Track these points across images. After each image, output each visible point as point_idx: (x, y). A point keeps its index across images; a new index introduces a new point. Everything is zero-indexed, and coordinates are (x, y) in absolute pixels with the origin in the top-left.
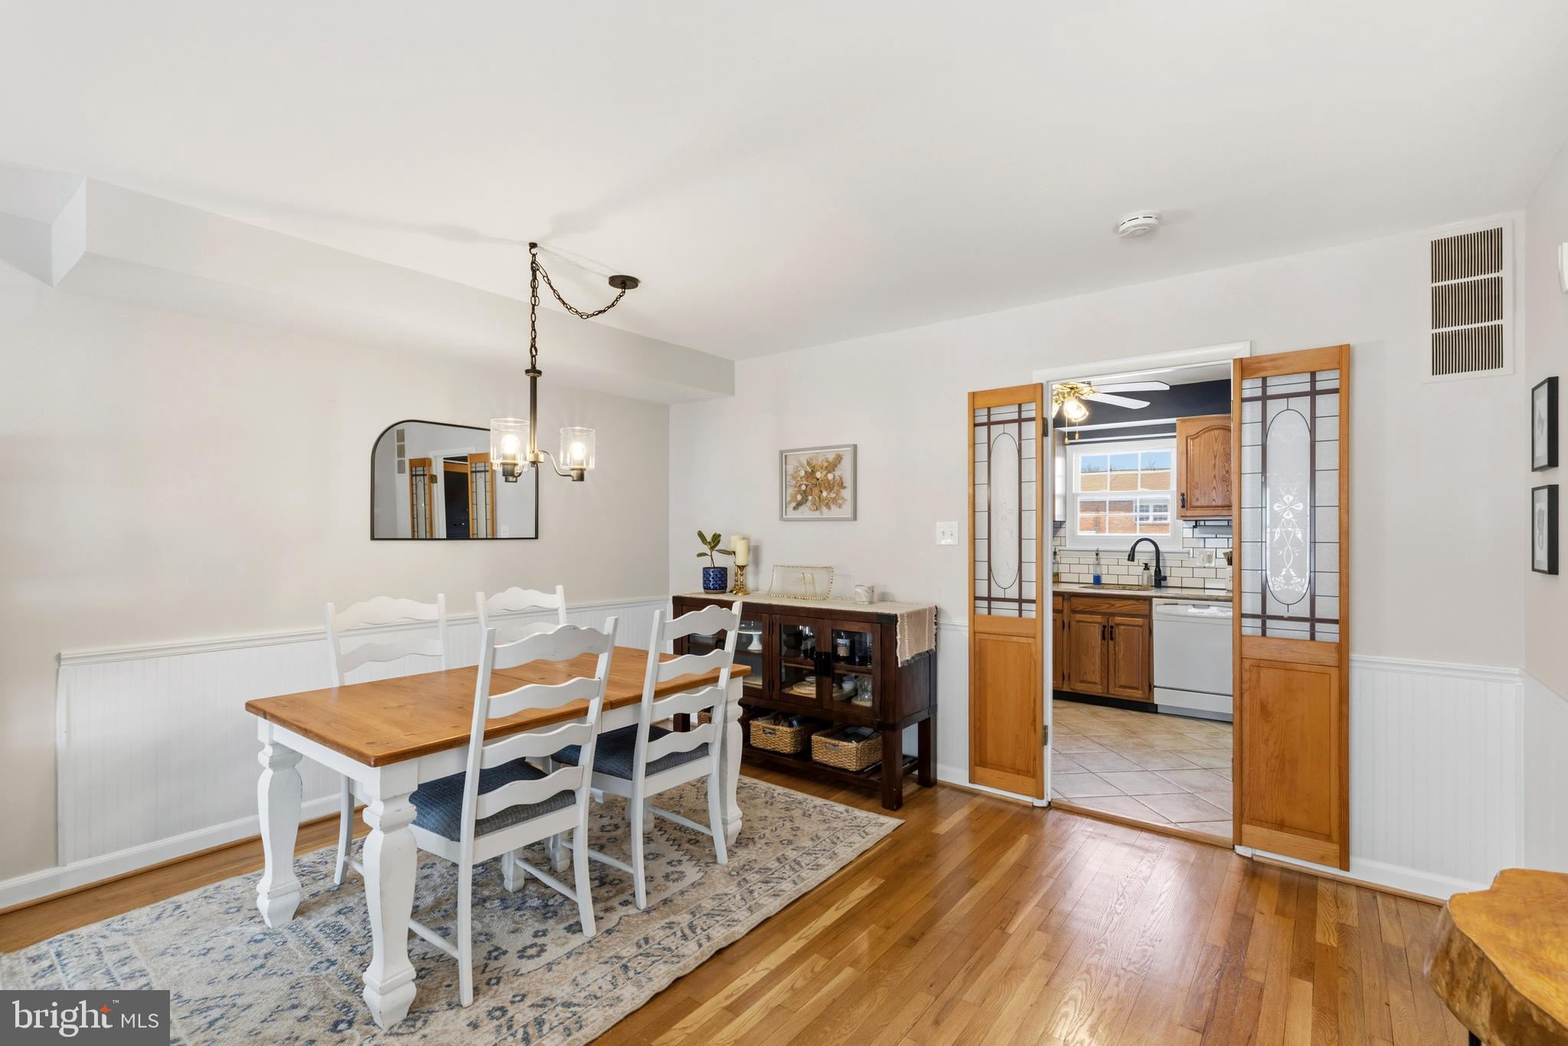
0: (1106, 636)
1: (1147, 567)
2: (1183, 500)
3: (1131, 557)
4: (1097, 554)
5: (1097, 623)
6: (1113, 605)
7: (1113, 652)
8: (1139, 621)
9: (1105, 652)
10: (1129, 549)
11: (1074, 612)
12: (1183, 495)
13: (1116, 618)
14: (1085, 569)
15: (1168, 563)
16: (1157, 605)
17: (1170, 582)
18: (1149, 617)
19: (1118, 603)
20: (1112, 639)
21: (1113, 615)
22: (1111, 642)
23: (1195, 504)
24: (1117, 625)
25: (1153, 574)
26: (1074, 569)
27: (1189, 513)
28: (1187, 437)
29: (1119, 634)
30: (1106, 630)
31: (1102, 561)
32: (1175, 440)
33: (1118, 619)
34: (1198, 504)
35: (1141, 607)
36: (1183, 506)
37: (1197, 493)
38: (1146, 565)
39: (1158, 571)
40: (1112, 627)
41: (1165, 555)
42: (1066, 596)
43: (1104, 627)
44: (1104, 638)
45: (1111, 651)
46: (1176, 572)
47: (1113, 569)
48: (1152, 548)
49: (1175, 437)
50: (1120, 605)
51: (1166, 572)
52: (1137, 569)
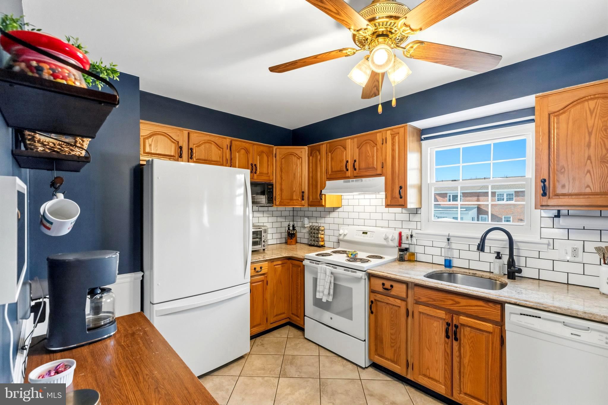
0: (450, 334)
1: (499, 256)
2: (544, 188)
3: (481, 248)
4: (448, 240)
5: (441, 319)
6: (458, 303)
7: (457, 354)
8: (489, 326)
9: (449, 352)
10: (480, 235)
11: (417, 303)
12: (544, 181)
13: (461, 317)
14: (437, 251)
15: (523, 253)
16: (511, 313)
17: (525, 273)
18: (501, 323)
19: (464, 302)
20: (456, 339)
21: (459, 313)
22: (455, 343)
23: (559, 191)
24: (463, 325)
25: (506, 263)
26: (428, 250)
27: (552, 202)
28: (549, 115)
29: (464, 335)
30: (450, 328)
31: (454, 246)
32: (533, 125)
33: (463, 319)
34: (565, 191)
35: (493, 312)
36: (544, 194)
37: (563, 179)
38: (498, 253)
39: (511, 263)
40: (456, 327)
41: (519, 244)
42: (410, 285)
43: (448, 324)
44: (447, 337)
45: (456, 353)
46: (530, 263)
47: (464, 254)
48: (506, 237)
49: (533, 120)
50: (465, 304)
51: (520, 262)
52: (488, 257)
